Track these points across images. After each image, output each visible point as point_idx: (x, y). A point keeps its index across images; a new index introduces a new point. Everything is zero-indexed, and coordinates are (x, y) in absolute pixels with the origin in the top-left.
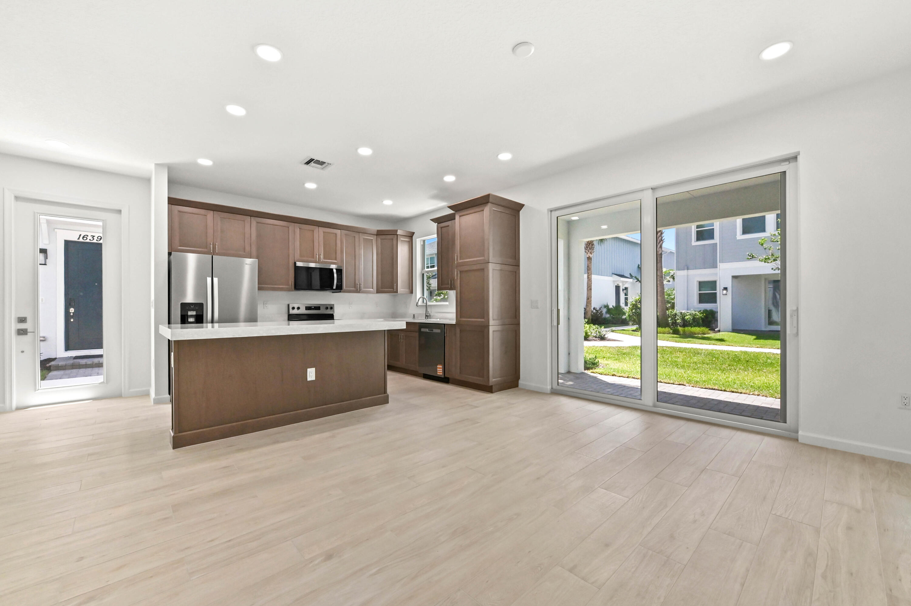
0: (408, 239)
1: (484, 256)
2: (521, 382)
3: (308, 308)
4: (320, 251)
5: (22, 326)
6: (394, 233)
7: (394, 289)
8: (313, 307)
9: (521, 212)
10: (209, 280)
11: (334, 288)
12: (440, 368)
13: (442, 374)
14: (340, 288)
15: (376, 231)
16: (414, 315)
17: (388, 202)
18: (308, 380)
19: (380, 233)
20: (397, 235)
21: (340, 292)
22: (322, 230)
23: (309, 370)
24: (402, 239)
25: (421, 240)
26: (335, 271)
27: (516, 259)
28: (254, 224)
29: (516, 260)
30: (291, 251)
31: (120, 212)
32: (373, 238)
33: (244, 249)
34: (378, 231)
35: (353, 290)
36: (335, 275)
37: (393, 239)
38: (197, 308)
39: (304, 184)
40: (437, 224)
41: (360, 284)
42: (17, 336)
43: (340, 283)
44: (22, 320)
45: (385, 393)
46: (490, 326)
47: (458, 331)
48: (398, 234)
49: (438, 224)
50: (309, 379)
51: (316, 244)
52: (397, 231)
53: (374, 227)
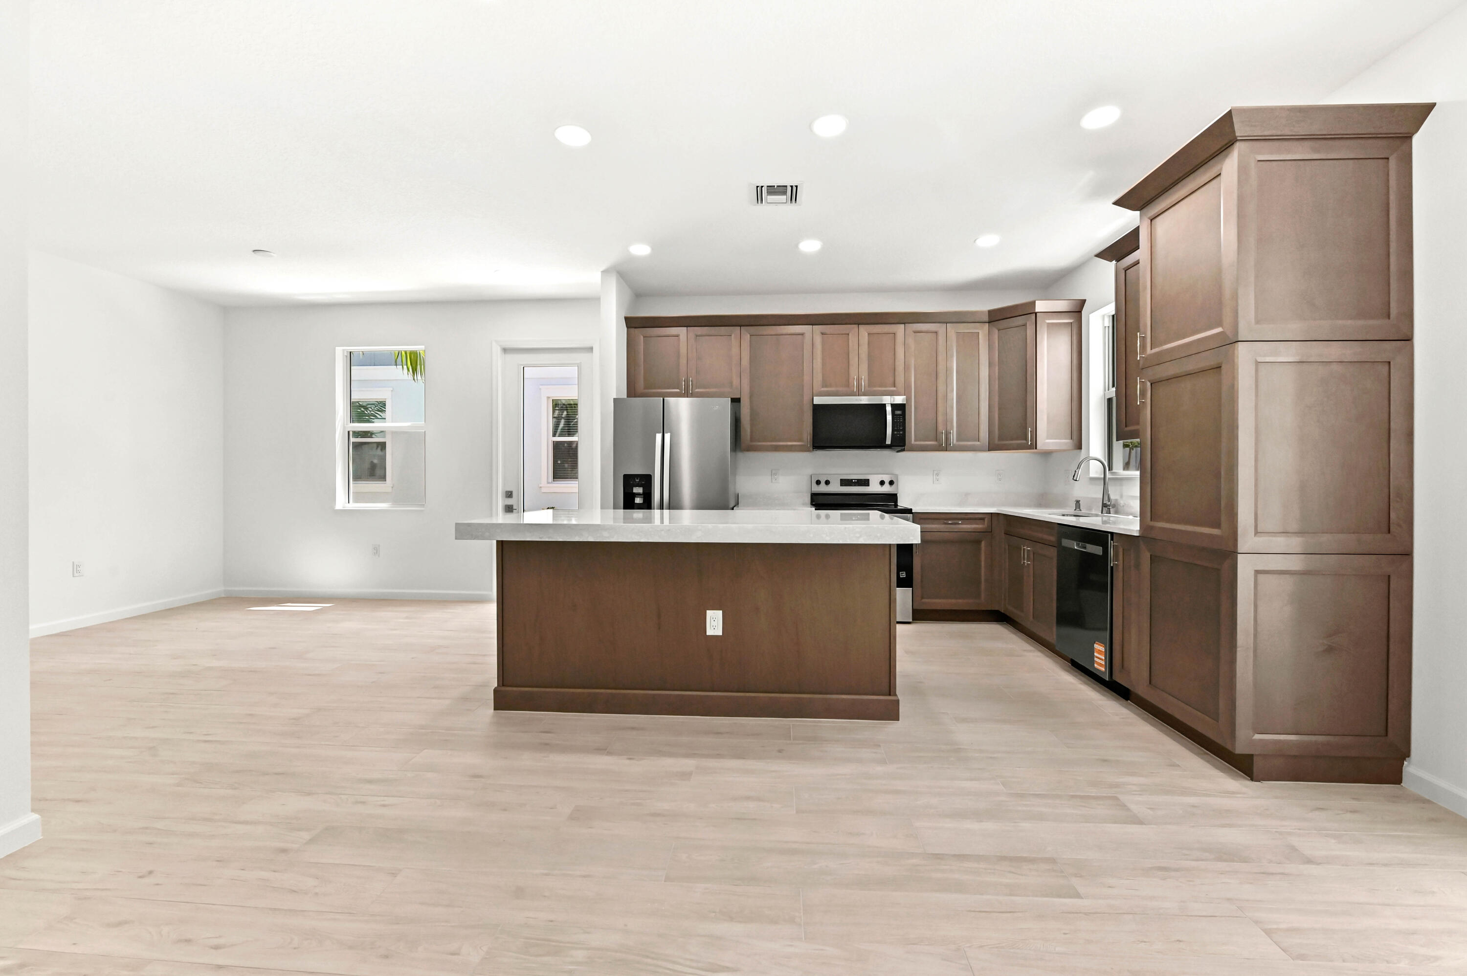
0: (1070, 319)
1: (1219, 324)
2: (1410, 768)
3: (845, 482)
4: (860, 372)
5: (510, 502)
6: (1027, 311)
7: (1026, 439)
8: (855, 479)
9: (1416, 139)
10: (659, 437)
11: (888, 441)
12: (1100, 652)
13: (1106, 669)
14: (900, 443)
15: (987, 312)
16: (1078, 502)
17: (988, 241)
18: (707, 634)
19: (996, 317)
20: (1036, 313)
21: (903, 450)
22: (864, 330)
23: (710, 613)
24: (1048, 321)
25: (1104, 316)
26: (889, 409)
27: (1389, 317)
28: (746, 337)
29: (1391, 319)
30: (807, 378)
31: (591, 349)
32: (983, 331)
33: (731, 383)
34: (990, 312)
35: (931, 445)
36: (889, 418)
37: (1025, 325)
38: (643, 483)
39: (797, 246)
40: (1114, 262)
41: (947, 434)
42: (505, 513)
43: (901, 433)
44: (509, 495)
45: (890, 695)
46: (1239, 555)
47: (1146, 556)
48: (1036, 311)
49: (1118, 261)
50: (710, 632)
51: (854, 360)
52: (1033, 304)
53: (984, 305)
